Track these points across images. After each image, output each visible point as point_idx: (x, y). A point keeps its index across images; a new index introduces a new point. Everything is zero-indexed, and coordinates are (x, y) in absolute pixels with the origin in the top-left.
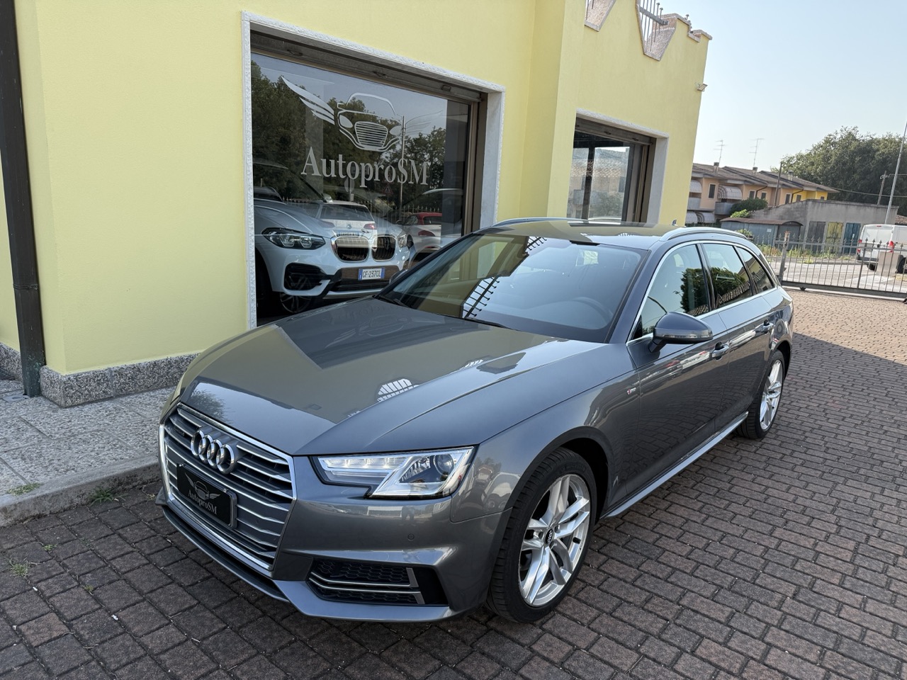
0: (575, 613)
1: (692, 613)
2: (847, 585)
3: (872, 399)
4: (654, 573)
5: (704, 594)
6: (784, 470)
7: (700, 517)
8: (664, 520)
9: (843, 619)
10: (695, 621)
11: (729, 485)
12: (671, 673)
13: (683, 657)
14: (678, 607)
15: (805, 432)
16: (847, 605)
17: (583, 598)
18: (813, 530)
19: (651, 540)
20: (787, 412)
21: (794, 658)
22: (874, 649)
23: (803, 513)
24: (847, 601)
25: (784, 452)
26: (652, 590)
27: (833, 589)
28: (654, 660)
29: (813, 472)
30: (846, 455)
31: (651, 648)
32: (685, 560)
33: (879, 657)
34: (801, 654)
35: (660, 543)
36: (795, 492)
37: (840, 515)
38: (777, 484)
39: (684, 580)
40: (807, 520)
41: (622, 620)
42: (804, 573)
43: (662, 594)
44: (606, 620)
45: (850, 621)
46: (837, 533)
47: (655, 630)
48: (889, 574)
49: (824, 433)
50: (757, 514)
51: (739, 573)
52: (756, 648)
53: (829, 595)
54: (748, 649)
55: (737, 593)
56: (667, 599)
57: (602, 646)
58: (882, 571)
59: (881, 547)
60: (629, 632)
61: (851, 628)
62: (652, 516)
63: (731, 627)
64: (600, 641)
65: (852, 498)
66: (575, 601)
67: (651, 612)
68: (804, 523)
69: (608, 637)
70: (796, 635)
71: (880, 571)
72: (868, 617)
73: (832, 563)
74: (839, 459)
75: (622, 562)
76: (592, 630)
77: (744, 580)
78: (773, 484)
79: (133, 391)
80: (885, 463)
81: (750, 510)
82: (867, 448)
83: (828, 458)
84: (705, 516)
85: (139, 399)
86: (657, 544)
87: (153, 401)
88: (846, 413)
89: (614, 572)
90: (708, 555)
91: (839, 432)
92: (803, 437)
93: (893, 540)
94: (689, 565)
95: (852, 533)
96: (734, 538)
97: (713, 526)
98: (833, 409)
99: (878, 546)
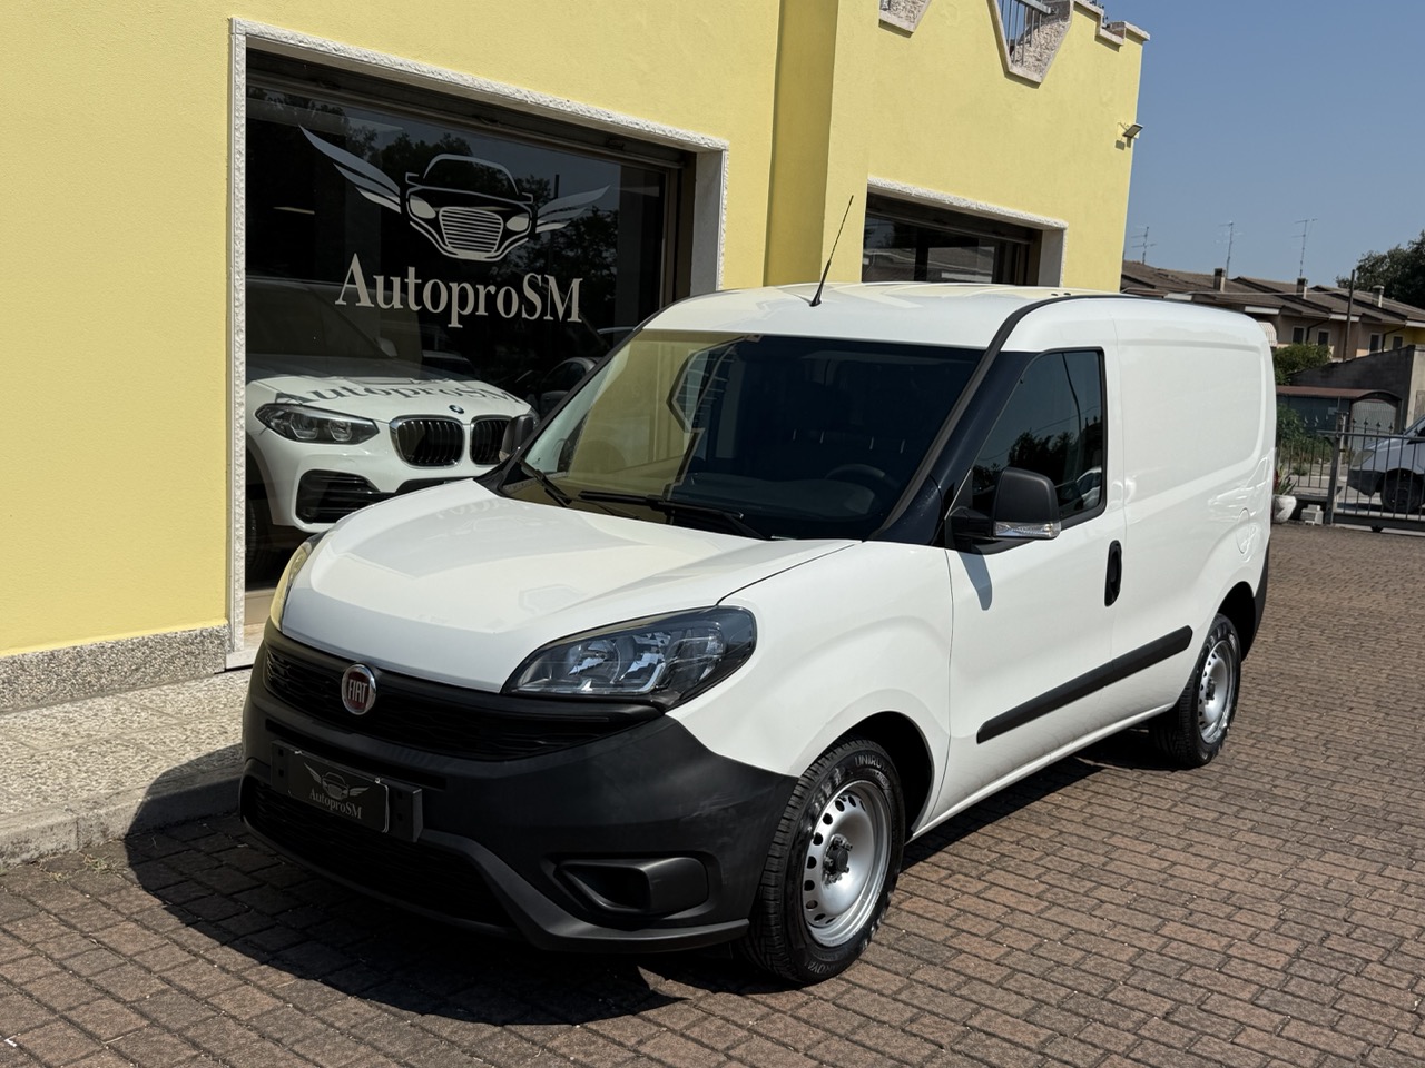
0: (786, 1036)
1: (984, 1037)
2: (1264, 1000)
4: (934, 983)
5: (1012, 1012)
6: (1214, 838)
7: (1036, 906)
8: (971, 909)
9: (1238, 1045)
10: (986, 1046)
11: (1103, 859)
14: (963, 1028)
15: (1275, 778)
16: (1253, 1027)
17: (805, 1017)
18: (1232, 926)
19: (940, 938)
20: (1252, 746)
23: (1225, 901)
24: (1255, 1022)
25: (1225, 809)
26: (923, 1006)
27: (1236, 1007)
29: (1265, 841)
30: (1337, 814)
32: (993, 966)
35: (955, 942)
36: (1222, 871)
37: (1289, 904)
38: (1193, 858)
40: (1228, 911)
41: (863, 1046)
42: (1194, 985)
43: (940, 1011)
44: (835, 1044)
45: (1249, 1048)
46: (1275, 930)
48: (1340, 986)
50: (1142, 902)
51: (1082, 984)
53: (1226, 1014)
55: (1068, 1011)
56: (947, 1018)
58: (1331, 984)
59: (1343, 949)
60: (870, 1060)
62: (951, 904)
63: (1044, 1054)
65: (1323, 878)
66: (790, 1020)
67: (915, 1035)
68: (1221, 915)
71: (1328, 982)
72: (1281, 1043)
73: (1249, 971)
74: (1322, 820)
75: (883, 969)
76: (811, 1057)
77: (1088, 994)
78: (1187, 859)
79: (12, 706)
80: (1405, 827)
81: (1130, 896)
82: (1381, 803)
83: (1303, 819)
84: (1047, 904)
85: (23, 721)
86: (949, 943)
87: (49, 724)
88: (1365, 748)
89: (864, 982)
90: (1034, 960)
91: (1341, 779)
92: (1268, 787)
93: (1369, 940)
94: (999, 974)
95: (1301, 930)
96: (1088, 936)
97: (1056, 919)
98: (1344, 740)
99: (1339, 948)
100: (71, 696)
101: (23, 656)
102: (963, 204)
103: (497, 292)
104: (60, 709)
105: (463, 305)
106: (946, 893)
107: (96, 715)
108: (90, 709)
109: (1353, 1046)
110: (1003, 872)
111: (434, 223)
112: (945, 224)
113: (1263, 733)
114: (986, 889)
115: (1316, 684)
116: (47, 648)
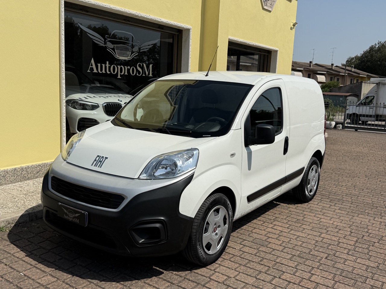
0: (229, 266)
1: (281, 265)
2: (350, 253)
3: (379, 181)
4: (265, 251)
5: (287, 258)
6: (330, 212)
7: (287, 230)
8: (271, 232)
9: (346, 265)
10: (282, 267)
11: (302, 218)
12: (270, 284)
13: (275, 279)
14: (275, 262)
15: (343, 196)
16: (349, 260)
17: (233, 261)
18: (339, 234)
19: (264, 239)
20: (335, 187)
21: (322, 278)
22: (357, 274)
23: (336, 228)
24: (349, 259)
25: (331, 204)
26: (264, 257)
27: (343, 255)
28: (263, 280)
29: (343, 212)
30: (360, 205)
31: (262, 276)
32: (279, 246)
33: (358, 277)
34: (325, 277)
35: (268, 240)
36: (333, 220)
37: (352, 228)
38: (325, 217)
39: (278, 253)
40: (337, 230)
41: (250, 268)
42: (332, 250)
43: (268, 258)
44: (242, 267)
45: (348, 265)
46: (350, 235)
47: (264, 271)
48: (369, 249)
49: (352, 196)
50: (315, 229)
51: (303, 250)
52: (307, 275)
53: (341, 257)
54: (303, 276)
55: (301, 257)
56: (270, 260)
57: (241, 276)
58: (367, 248)
59: (368, 239)
60: (252, 272)
61: (349, 267)
62: (265, 230)
63: (297, 269)
64: (240, 275)
65: (360, 222)
66: (229, 261)
67: (262, 265)
68: (335, 231)
69: (243, 273)
70: (324, 271)
71: (366, 248)
72: (356, 264)
73: (345, 246)
74: (357, 206)
75: (251, 248)
76: (237, 271)
77: (305, 253)
78: (324, 217)
79: (4, 183)
80: (378, 208)
81: (311, 227)
82: (371, 202)
83: (352, 206)
84: (290, 230)
85: (8, 187)
86: (267, 241)
87: (16, 188)
88: (364, 187)
89: (247, 251)
90: (290, 244)
91: (359, 195)
92: (341, 198)
93: (374, 237)
94: (281, 248)
95: (357, 235)
96: (302, 238)
97: (293, 234)
98: (359, 186)
99: (367, 239)
100: (20, 180)
101: (7, 169)
102: (252, 44)
103: (130, 68)
104: (18, 184)
105: (121, 72)
106: (263, 228)
107: (28, 185)
108: (26, 183)
109: (375, 264)
110: (277, 222)
111: (113, 49)
112: (247, 49)
113: (338, 184)
114: (274, 226)
115: (349, 171)
116: (14, 167)
